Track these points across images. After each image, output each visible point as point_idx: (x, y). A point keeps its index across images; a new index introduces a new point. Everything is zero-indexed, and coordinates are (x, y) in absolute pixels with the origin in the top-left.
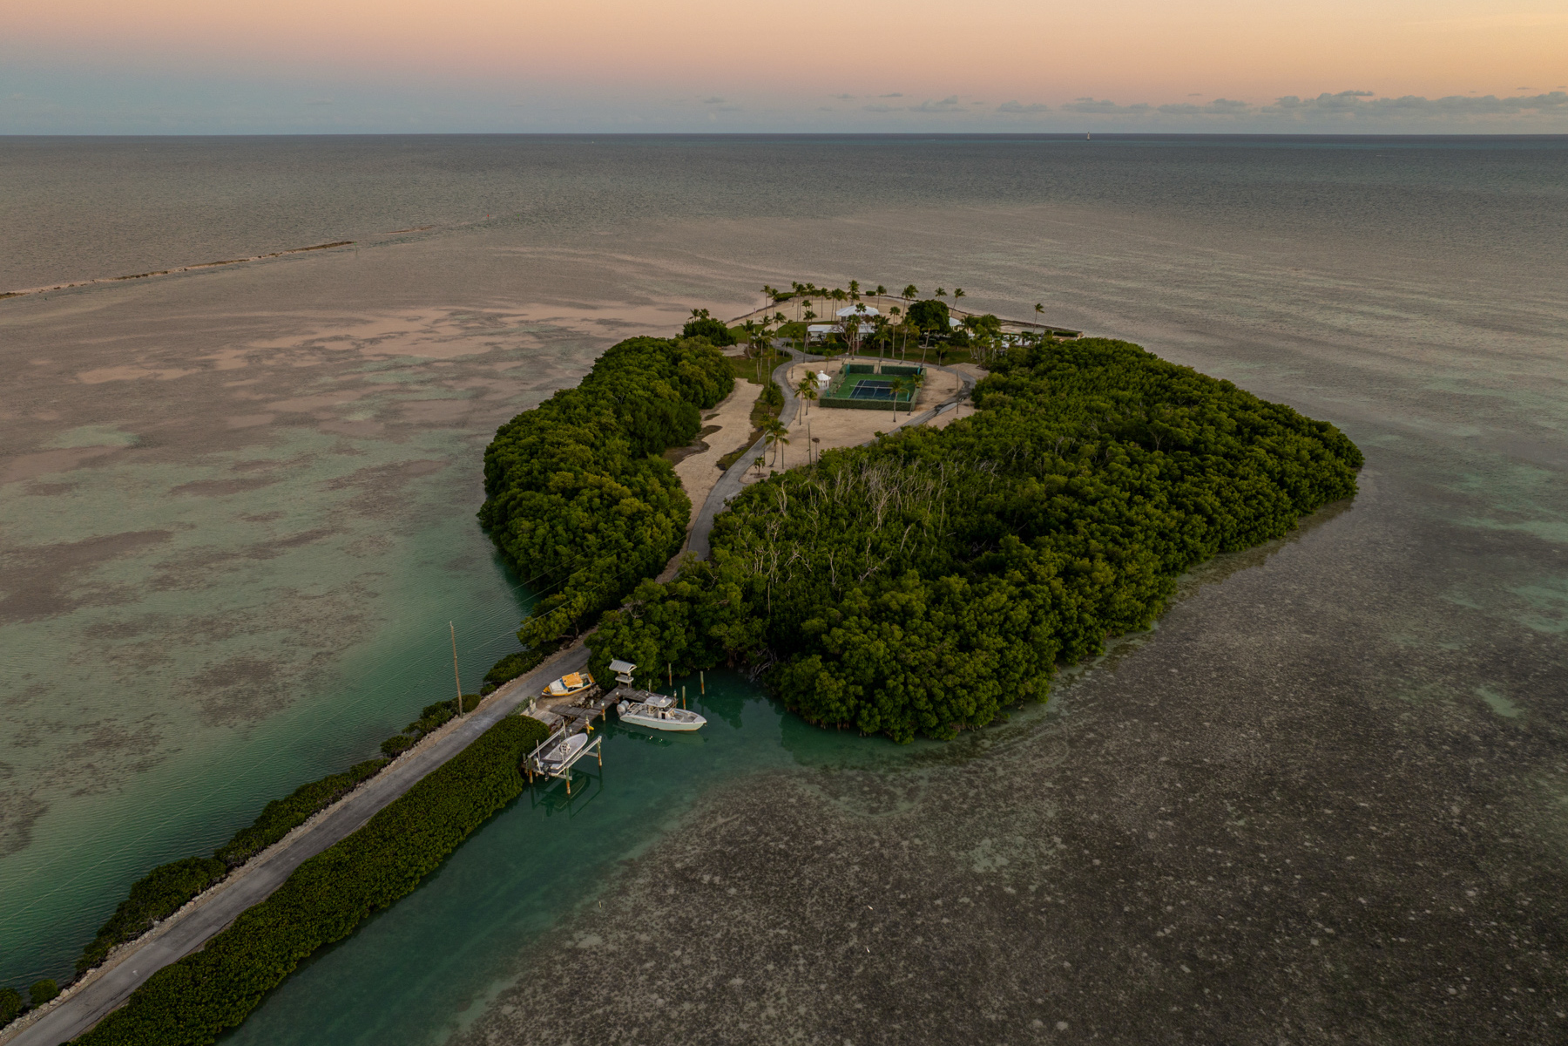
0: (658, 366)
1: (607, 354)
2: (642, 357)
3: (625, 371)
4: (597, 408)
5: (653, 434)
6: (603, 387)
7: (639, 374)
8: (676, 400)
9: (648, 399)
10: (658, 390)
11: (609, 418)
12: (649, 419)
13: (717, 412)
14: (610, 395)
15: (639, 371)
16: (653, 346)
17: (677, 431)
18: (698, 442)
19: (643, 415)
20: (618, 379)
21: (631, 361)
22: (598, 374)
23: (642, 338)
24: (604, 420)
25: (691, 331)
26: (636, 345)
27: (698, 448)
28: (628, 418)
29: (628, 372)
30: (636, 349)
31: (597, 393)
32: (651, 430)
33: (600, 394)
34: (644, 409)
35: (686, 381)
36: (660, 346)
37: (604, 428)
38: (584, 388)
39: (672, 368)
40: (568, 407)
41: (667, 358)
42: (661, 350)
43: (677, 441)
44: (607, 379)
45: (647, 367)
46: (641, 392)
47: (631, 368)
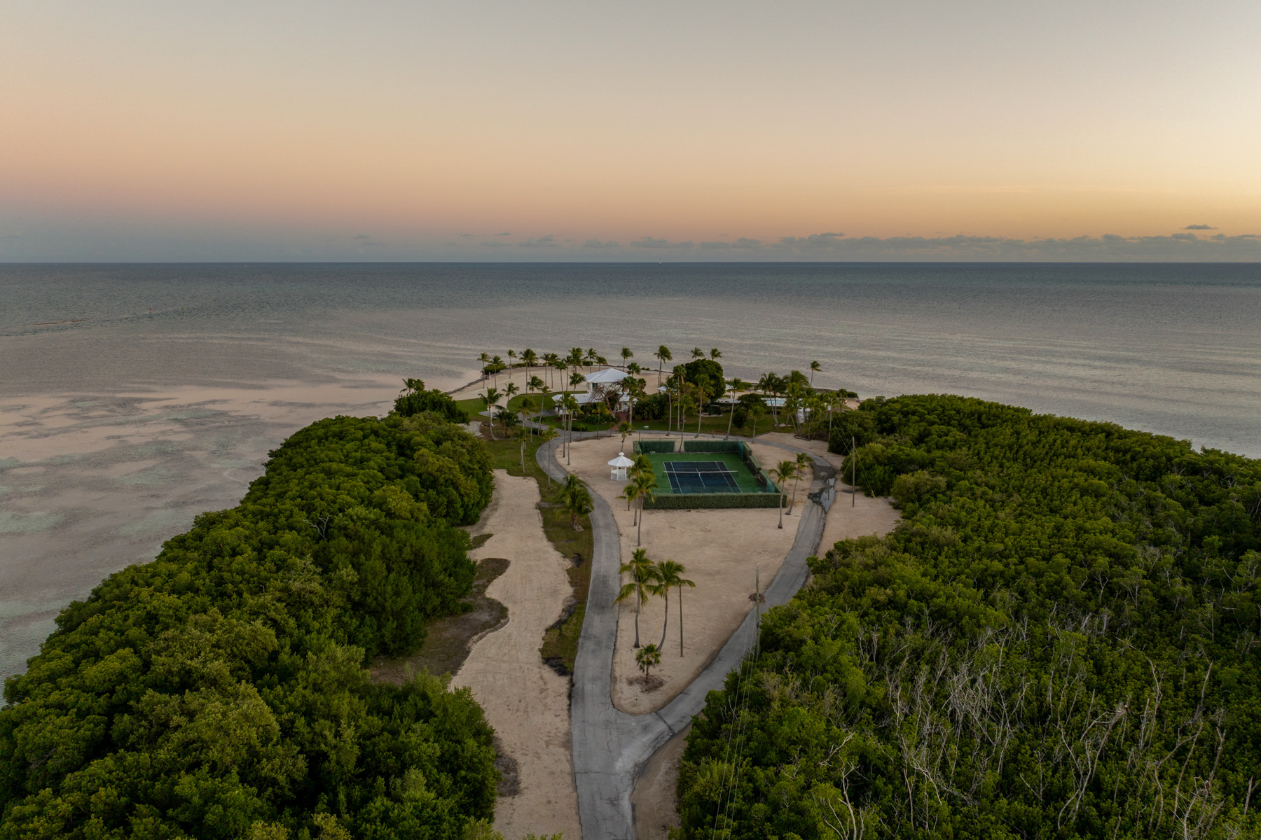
0: (378, 459)
1: (288, 445)
2: (349, 446)
3: (323, 471)
4: (278, 552)
5: (401, 602)
6: (288, 504)
7: (348, 475)
8: (422, 517)
9: (375, 523)
10: (392, 504)
11: (305, 579)
12: (389, 570)
13: (486, 530)
14: (301, 519)
15: (349, 469)
16: (362, 429)
17: (441, 584)
18: (480, 601)
19: (378, 565)
20: (312, 486)
21: (331, 454)
22: (276, 478)
23: (340, 420)
24: (296, 585)
25: (406, 407)
26: (335, 429)
27: (485, 617)
28: (347, 573)
29: (329, 474)
30: (334, 435)
31: (276, 516)
32: (397, 594)
33: (282, 520)
34: (377, 548)
35: (430, 482)
36: (368, 429)
37: (296, 603)
38: (251, 507)
39: (401, 460)
40: (219, 554)
41: (388, 445)
42: (376, 433)
43: (444, 605)
44: (294, 488)
45: (361, 462)
46: (360, 510)
47: (334, 466)
